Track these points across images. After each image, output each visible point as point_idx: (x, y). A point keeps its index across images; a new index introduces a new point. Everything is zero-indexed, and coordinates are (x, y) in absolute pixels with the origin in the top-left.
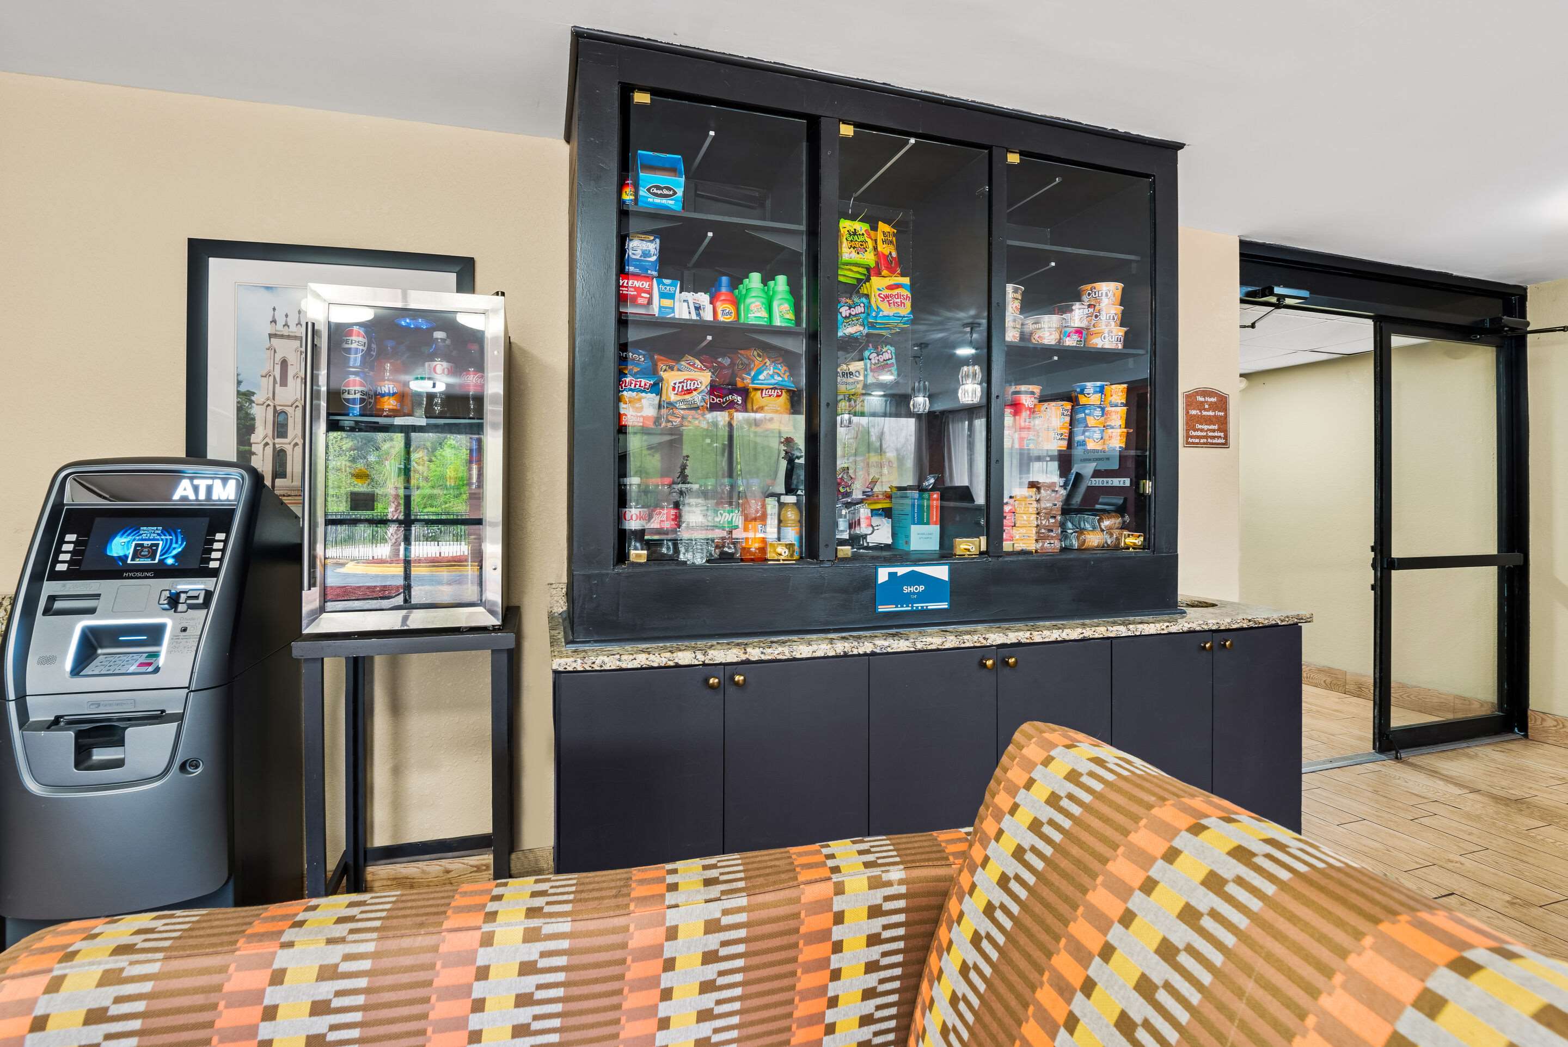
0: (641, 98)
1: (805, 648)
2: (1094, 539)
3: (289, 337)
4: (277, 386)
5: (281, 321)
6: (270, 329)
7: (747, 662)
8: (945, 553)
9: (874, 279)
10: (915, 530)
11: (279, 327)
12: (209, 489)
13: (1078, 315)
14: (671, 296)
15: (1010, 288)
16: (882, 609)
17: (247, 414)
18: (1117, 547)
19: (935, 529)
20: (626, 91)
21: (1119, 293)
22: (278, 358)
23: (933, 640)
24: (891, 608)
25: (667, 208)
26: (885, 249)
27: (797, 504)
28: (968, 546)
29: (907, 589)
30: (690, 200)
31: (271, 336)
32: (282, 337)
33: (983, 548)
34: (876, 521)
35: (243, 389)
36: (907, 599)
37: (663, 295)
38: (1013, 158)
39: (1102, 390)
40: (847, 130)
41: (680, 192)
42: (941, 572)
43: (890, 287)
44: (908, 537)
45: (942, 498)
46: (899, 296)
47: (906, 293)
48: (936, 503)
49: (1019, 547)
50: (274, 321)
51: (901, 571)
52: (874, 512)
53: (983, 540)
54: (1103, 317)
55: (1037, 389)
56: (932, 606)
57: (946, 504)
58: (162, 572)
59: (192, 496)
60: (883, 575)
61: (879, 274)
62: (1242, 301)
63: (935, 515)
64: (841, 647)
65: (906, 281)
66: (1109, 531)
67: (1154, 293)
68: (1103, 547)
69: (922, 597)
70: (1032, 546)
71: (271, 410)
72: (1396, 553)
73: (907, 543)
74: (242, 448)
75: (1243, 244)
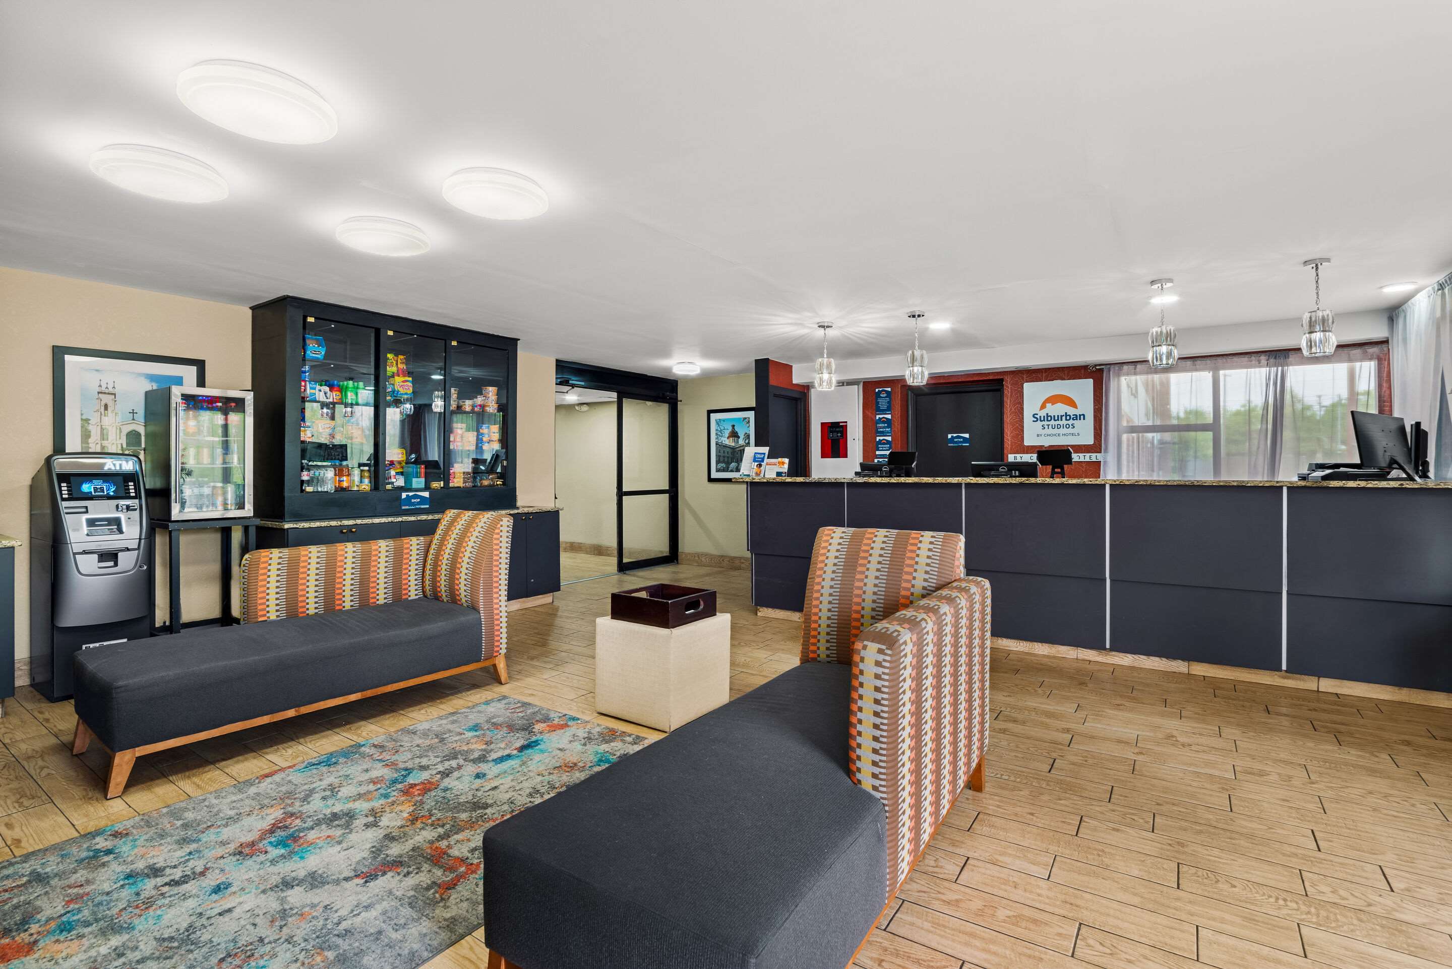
0: (311, 320)
1: (377, 521)
2: (486, 483)
3: (109, 394)
4: (103, 417)
5: (104, 386)
6: (98, 389)
7: (356, 524)
8: (427, 488)
9: (396, 378)
10: (414, 480)
11: (103, 389)
12: (121, 465)
13: (479, 400)
14: (315, 389)
15: (453, 390)
16: (403, 508)
17: (86, 429)
18: (493, 485)
19: (423, 480)
20: (305, 318)
21: (496, 391)
22: (103, 403)
23: (424, 517)
24: (407, 507)
25: (318, 358)
26: (401, 366)
27: (369, 471)
28: (435, 485)
29: (413, 501)
30: (326, 356)
31: (98, 393)
32: (105, 393)
33: (442, 486)
34: (397, 477)
35: (84, 417)
36: (413, 504)
37: (311, 388)
38: (454, 343)
39: (488, 428)
40: (390, 333)
41: (323, 353)
42: (426, 494)
43: (404, 382)
44: (411, 483)
45: (426, 468)
46: (407, 385)
47: (410, 384)
48: (423, 471)
49: (456, 485)
50: (100, 386)
51: (411, 494)
52: (397, 473)
53: (442, 483)
54: (490, 400)
55: (464, 426)
56: (422, 507)
57: (428, 471)
58: (109, 498)
59: (113, 468)
60: (404, 495)
61: (398, 376)
62: (556, 384)
63: (423, 475)
64: (390, 519)
65: (410, 379)
66: (492, 479)
67: (507, 392)
68: (490, 486)
69: (418, 503)
70: (461, 485)
71: (99, 427)
72: (625, 489)
73: (411, 485)
74: (84, 445)
75: (557, 361)
